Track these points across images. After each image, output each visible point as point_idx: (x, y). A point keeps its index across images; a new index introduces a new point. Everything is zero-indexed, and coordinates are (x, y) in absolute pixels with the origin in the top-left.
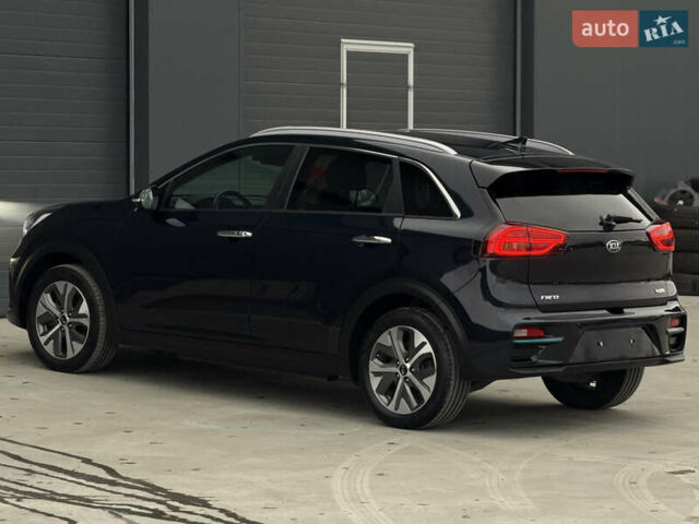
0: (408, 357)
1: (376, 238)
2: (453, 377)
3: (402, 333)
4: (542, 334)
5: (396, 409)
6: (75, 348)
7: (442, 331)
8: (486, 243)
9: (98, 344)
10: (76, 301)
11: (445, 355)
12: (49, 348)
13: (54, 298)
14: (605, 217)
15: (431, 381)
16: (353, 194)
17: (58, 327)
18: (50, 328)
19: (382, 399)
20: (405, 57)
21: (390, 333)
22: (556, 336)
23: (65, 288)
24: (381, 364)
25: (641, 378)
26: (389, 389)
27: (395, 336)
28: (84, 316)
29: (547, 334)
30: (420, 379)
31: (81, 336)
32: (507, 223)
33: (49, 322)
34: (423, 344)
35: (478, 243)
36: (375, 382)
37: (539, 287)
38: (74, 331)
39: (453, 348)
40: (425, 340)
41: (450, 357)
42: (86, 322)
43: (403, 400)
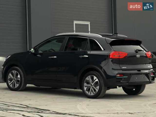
0: (92, 82)
1: (84, 56)
2: (103, 86)
3: (91, 77)
4: (123, 76)
5: (90, 94)
6: (17, 85)
7: (100, 76)
8: (109, 56)
9: (22, 84)
10: (17, 75)
11: (101, 81)
12: (11, 86)
13: (12, 75)
14: (136, 50)
15: (98, 87)
16: (78, 49)
17: (13, 81)
18: (11, 81)
19: (87, 92)
20: (88, 25)
21: (88, 77)
22: (126, 76)
23: (14, 72)
24: (86, 84)
25: (145, 87)
26: (88, 90)
27: (89, 78)
28: (19, 78)
29: (124, 76)
30: (96, 87)
31: (18, 83)
32: (114, 51)
33: (11, 80)
34: (96, 79)
35: (107, 56)
36: (85, 88)
37: (121, 65)
38: (17, 81)
39: (103, 79)
40: (96, 78)
41: (102, 82)
42: (19, 79)
43: (92, 92)
